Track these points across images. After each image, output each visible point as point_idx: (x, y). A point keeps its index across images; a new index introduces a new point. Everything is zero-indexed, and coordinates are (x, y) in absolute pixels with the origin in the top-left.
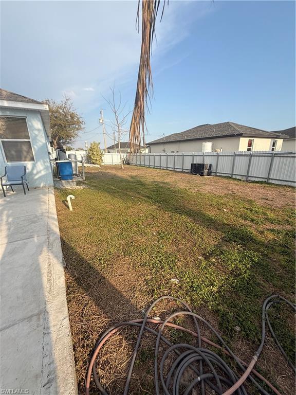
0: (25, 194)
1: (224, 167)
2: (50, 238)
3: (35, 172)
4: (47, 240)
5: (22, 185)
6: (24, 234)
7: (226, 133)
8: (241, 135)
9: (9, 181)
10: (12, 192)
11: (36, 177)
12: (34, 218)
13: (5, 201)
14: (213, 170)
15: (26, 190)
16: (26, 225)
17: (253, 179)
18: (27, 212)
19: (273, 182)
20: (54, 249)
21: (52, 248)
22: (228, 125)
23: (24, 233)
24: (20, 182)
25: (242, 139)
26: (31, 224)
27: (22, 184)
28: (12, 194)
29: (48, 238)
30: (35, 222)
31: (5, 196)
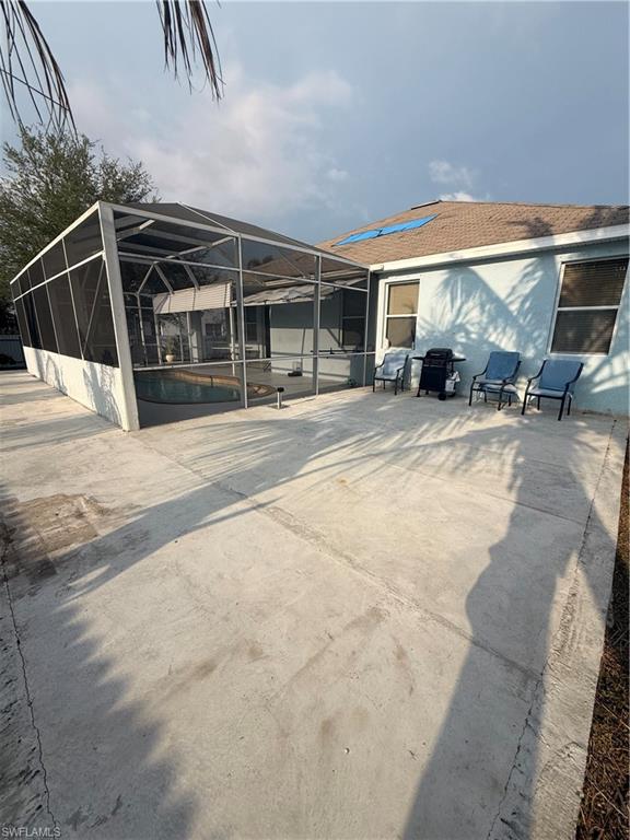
0: (559, 419)
2: (590, 537)
3: (598, 378)
4: (583, 538)
5: (560, 401)
6: (539, 499)
9: (540, 388)
10: (535, 410)
11: (597, 389)
12: (564, 475)
13: (520, 422)
15: (565, 412)
16: (546, 482)
18: (555, 458)
20: (592, 567)
21: (590, 562)
23: (539, 496)
24: (561, 394)
26: (555, 484)
27: (563, 398)
28: (535, 414)
29: (586, 535)
30: (565, 485)
31: (523, 413)
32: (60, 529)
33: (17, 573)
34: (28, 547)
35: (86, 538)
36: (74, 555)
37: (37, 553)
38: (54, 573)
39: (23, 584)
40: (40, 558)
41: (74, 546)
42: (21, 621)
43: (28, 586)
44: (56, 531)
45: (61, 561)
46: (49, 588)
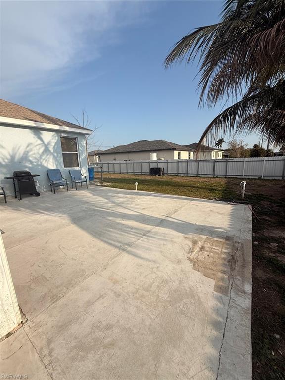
1: (172, 169)
7: (165, 148)
8: (175, 149)
14: (165, 172)
17: (190, 175)
19: (201, 176)
22: (161, 141)
25: (175, 152)
27: (86, 181)
32: (214, 247)
33: (236, 242)
34: (228, 248)
35: (211, 238)
36: (218, 237)
37: (227, 244)
38: (226, 236)
39: (235, 239)
40: (227, 242)
41: (216, 239)
42: (239, 232)
43: (235, 237)
44: (215, 248)
45: (222, 238)
46: (230, 234)
